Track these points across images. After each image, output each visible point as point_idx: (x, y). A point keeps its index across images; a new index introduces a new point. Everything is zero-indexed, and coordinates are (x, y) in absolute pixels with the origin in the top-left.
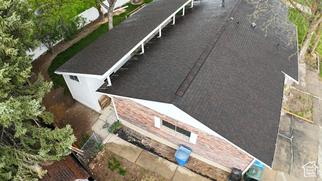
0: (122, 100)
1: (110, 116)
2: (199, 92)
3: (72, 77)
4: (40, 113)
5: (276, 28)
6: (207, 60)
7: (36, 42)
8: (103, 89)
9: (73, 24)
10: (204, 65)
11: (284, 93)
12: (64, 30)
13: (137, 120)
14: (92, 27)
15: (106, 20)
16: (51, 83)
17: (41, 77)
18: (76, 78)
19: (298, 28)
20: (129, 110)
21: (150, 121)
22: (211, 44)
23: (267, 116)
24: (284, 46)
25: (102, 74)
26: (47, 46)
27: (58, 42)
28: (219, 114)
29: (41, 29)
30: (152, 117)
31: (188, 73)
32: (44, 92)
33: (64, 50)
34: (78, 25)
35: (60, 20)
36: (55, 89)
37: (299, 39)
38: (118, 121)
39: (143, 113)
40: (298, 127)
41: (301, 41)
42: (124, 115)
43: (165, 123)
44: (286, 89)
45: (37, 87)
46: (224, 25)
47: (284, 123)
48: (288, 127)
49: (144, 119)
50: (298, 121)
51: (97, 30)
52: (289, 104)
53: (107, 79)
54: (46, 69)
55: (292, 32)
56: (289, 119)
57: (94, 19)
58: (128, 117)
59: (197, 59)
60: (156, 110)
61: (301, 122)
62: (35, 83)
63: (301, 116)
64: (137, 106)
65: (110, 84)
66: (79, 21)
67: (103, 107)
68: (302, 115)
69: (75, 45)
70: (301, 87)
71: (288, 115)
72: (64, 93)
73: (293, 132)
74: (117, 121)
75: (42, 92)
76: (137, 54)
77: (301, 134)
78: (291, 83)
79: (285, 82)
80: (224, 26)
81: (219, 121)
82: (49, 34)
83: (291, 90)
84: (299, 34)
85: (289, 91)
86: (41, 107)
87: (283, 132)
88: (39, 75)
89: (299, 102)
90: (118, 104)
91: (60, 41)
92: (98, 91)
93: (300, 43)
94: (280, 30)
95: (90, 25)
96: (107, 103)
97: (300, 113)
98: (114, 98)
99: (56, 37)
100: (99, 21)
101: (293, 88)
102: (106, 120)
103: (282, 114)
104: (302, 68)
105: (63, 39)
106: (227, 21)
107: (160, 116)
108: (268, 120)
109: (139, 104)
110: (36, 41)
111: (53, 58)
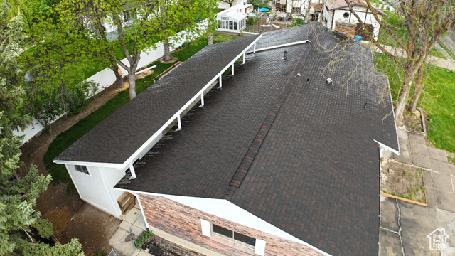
0: (152, 199)
1: (135, 222)
2: (262, 180)
3: (78, 168)
4: (32, 221)
5: (360, 82)
6: (270, 134)
7: (27, 117)
8: (124, 183)
9: (79, 92)
10: (266, 141)
11: (381, 169)
12: (67, 100)
13: (175, 226)
14: (106, 96)
15: (126, 86)
16: (49, 176)
17: (34, 169)
18: (84, 169)
19: (390, 79)
20: (163, 212)
21: (195, 227)
22: (273, 112)
23: (361, 205)
24: (374, 106)
25: (122, 162)
26: (42, 123)
27: (58, 117)
28: (294, 209)
29: (34, 100)
30: (197, 221)
31: (245, 153)
32: (39, 191)
33: (66, 129)
34: (86, 93)
35: (60, 86)
36: (54, 185)
37: (393, 93)
38: (148, 229)
39: (183, 216)
40: (407, 214)
41: (396, 95)
42: (156, 221)
43: (217, 229)
44: (382, 164)
45: (29, 183)
46: (289, 84)
47: (387, 212)
48: (393, 217)
49: (185, 225)
50: (405, 206)
51: (114, 99)
52: (389, 184)
53: (129, 169)
54: (41, 158)
55: (381, 85)
56: (392, 205)
57: (110, 85)
58: (162, 222)
59: (256, 133)
60: (203, 210)
61: (411, 207)
62: (26, 176)
63: (408, 198)
64: (175, 206)
65: (134, 176)
66: (88, 88)
67: (125, 210)
68: (410, 198)
69: (82, 121)
70: (404, 158)
71: (390, 199)
72: (68, 191)
73: (400, 222)
74: (146, 230)
75: (35, 191)
76: (171, 131)
77: (412, 225)
78: (389, 155)
79: (381, 155)
80: (289, 86)
81: (295, 219)
82: (44, 106)
83: (391, 165)
84: (392, 86)
85: (387, 167)
86: (34, 213)
87: (387, 225)
88: (32, 165)
89: (403, 180)
90: (146, 204)
91: (61, 116)
92: (117, 186)
93: (394, 99)
94: (366, 85)
95: (102, 93)
96: (130, 205)
97: (407, 195)
98: (141, 195)
99: (55, 111)
100: (117, 88)
101: (393, 160)
102: (131, 230)
103: (382, 199)
104: (401, 132)
105: (65, 113)
106: (292, 79)
107: (209, 218)
108: (364, 210)
109: (177, 203)
110: (27, 115)
111: (50, 140)
